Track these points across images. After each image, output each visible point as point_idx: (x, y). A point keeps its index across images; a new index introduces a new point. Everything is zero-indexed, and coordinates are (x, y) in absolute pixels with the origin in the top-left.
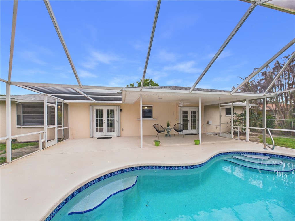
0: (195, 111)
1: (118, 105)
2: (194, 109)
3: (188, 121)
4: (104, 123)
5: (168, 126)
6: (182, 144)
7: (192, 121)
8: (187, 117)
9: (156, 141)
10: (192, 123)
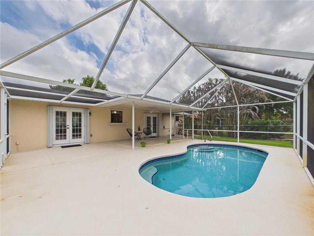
0: (156, 117)
1: (87, 108)
2: (155, 116)
3: (151, 126)
4: (68, 128)
5: (139, 130)
6: (160, 144)
7: (153, 126)
8: (150, 122)
9: (141, 143)
10: (153, 127)
